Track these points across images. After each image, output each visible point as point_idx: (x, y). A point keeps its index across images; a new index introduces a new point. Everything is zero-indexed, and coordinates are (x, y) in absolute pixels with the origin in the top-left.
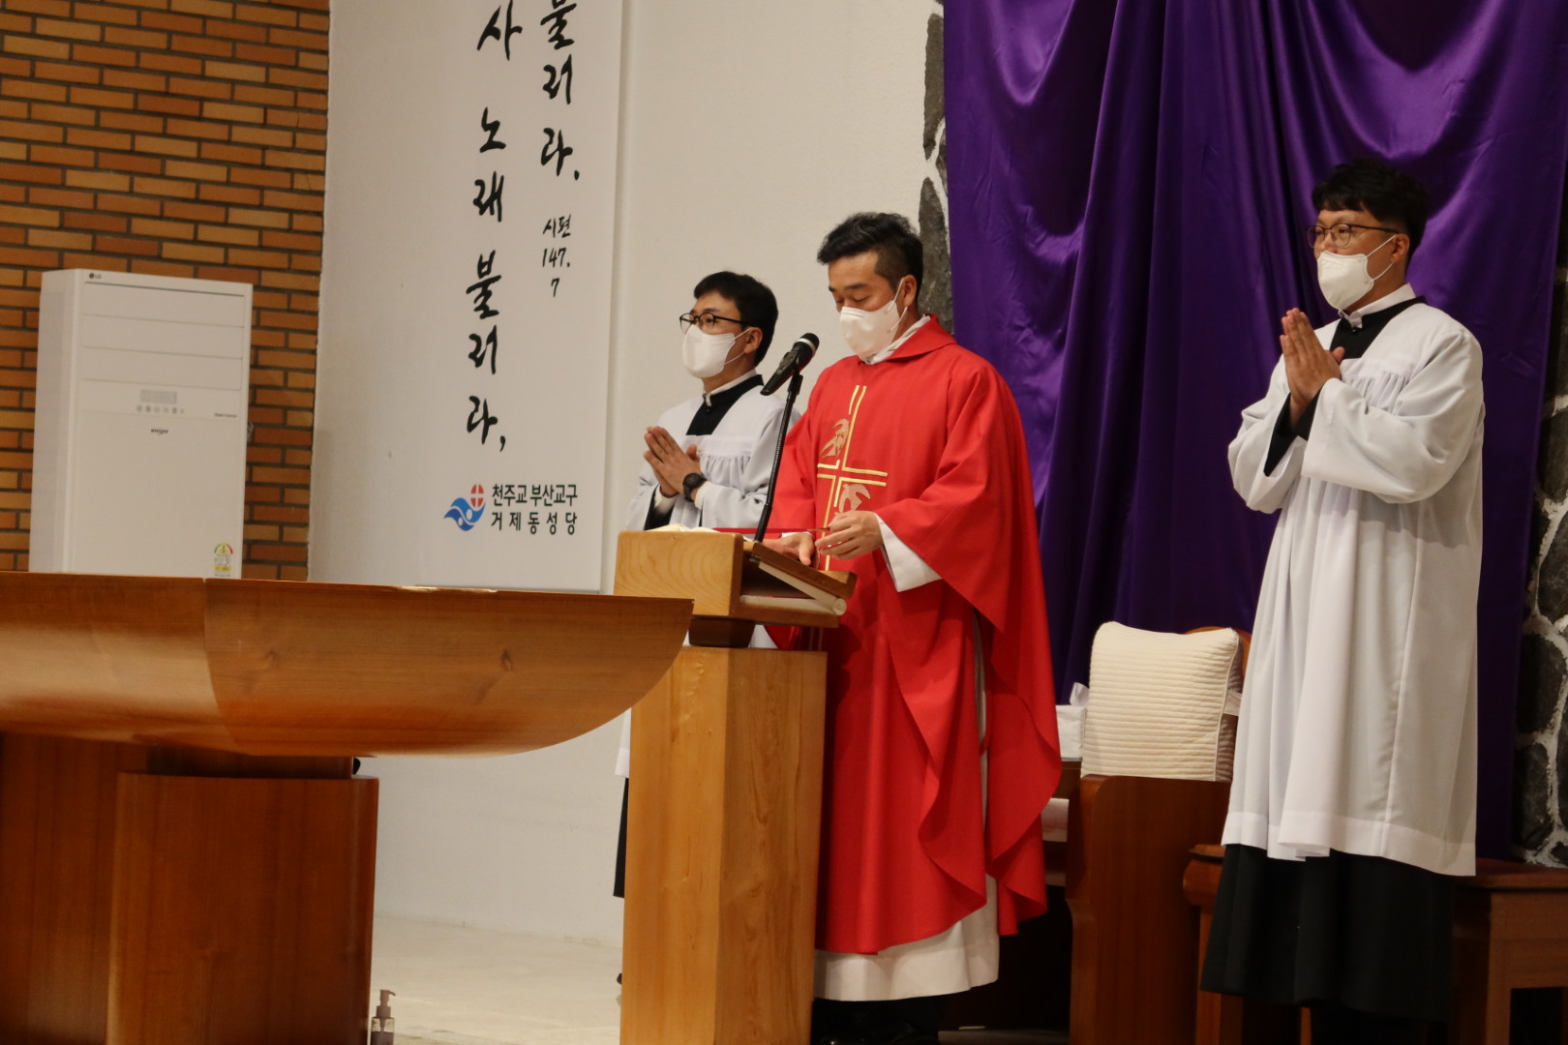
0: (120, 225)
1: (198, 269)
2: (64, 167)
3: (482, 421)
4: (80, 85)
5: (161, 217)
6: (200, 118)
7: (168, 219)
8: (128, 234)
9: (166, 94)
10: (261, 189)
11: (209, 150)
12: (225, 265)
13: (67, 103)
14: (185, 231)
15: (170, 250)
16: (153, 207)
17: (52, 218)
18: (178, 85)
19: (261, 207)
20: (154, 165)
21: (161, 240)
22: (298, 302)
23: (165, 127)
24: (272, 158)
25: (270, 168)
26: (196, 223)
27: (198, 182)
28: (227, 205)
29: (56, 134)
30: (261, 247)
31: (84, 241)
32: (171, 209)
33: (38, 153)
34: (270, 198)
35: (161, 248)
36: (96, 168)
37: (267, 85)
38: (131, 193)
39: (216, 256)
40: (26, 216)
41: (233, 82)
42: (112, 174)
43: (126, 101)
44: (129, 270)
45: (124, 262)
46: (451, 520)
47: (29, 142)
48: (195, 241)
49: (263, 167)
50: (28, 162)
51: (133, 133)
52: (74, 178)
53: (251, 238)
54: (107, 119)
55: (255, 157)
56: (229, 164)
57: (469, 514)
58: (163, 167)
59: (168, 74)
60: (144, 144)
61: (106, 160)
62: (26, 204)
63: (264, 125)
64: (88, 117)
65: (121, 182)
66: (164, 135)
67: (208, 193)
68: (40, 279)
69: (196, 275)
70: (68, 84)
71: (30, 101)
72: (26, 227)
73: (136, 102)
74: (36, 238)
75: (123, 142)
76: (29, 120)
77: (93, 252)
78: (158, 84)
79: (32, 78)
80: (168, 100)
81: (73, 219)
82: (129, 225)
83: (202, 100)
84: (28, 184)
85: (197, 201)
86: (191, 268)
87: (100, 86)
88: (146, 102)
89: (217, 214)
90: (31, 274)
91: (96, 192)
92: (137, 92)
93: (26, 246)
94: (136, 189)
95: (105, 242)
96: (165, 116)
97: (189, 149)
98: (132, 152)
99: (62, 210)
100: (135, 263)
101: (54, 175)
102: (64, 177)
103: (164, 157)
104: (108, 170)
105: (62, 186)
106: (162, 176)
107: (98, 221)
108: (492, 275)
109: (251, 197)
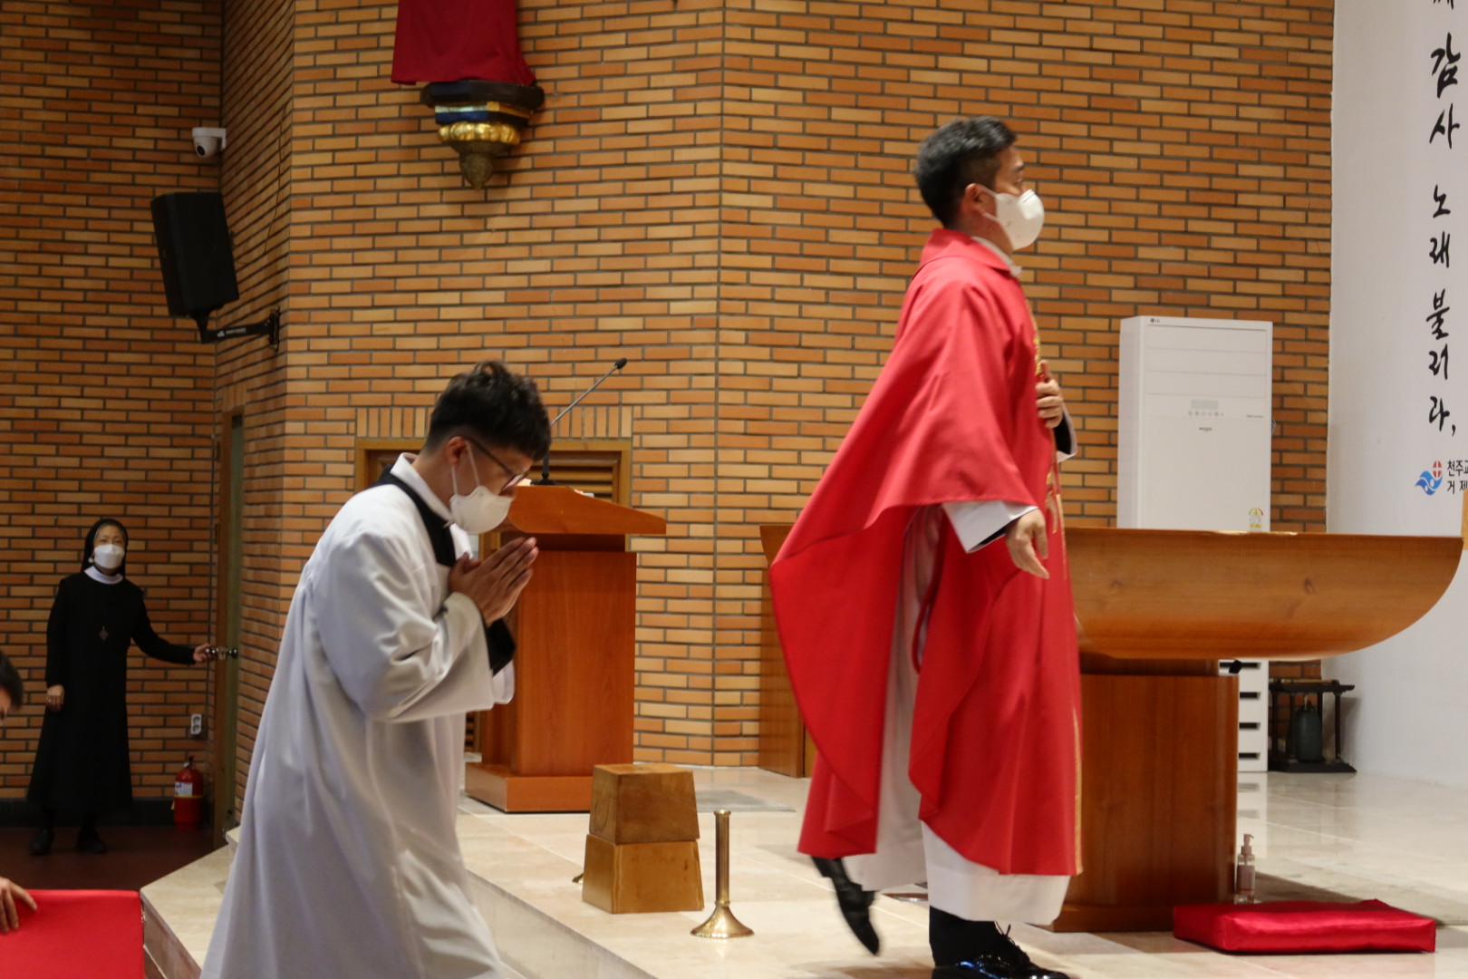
0: (1179, 284)
1: (1237, 313)
2: (1136, 245)
3: (1440, 414)
4: (1146, 186)
5: (1209, 277)
6: (1236, 206)
7: (1215, 278)
8: (1185, 290)
9: (1210, 190)
10: (1283, 254)
11: (1242, 228)
12: (1258, 309)
13: (1138, 200)
14: (1227, 286)
15: (1215, 300)
16: (1203, 270)
17: (1129, 281)
18: (1218, 183)
19: (1283, 267)
20: (1203, 241)
21: (1209, 293)
22: (1313, 334)
23: (1210, 213)
24: (1290, 232)
25: (1288, 239)
26: (1235, 280)
27: (1235, 251)
28: (1257, 266)
29: (1130, 222)
30: (1284, 296)
31: (1152, 297)
32: (1215, 271)
33: (1117, 237)
34: (1290, 260)
35: (1209, 300)
36: (1160, 245)
37: (1285, 179)
38: (1186, 261)
39: (1251, 302)
40: (1108, 280)
41: (1260, 179)
42: (1172, 249)
43: (1181, 196)
44: (1186, 315)
45: (1182, 310)
46: (1420, 487)
47: (1110, 229)
48: (1235, 293)
49: (1284, 238)
50: (1110, 242)
51: (1186, 219)
52: (1143, 253)
53: (1277, 290)
54: (1167, 210)
55: (1278, 231)
56: (1258, 237)
57: (1432, 483)
58: (1209, 242)
59: (1210, 175)
60: (1194, 226)
61: (1166, 238)
62: (1110, 272)
63: (1284, 208)
64: (1153, 209)
65: (1178, 254)
66: (1209, 219)
67: (1242, 258)
68: (1119, 325)
69: (1236, 317)
70: (1138, 187)
71: (1109, 200)
72: (1110, 289)
73: (1188, 196)
74: (1116, 295)
75: (1180, 226)
76: (1110, 213)
77: (1159, 304)
78: (1204, 182)
79: (1111, 183)
80: (1211, 194)
81: (1144, 282)
82: (1185, 284)
83: (1236, 193)
84: (1110, 259)
85: (1235, 264)
86: (1232, 313)
87: (1161, 186)
88: (1194, 197)
89: (1251, 273)
90: (1114, 321)
91: (1160, 262)
92: (1188, 190)
93: (1110, 301)
94: (1189, 258)
95: (1167, 297)
96: (1210, 205)
97: (1229, 228)
98: (1186, 232)
99: (1135, 275)
100: (1190, 310)
101: (1130, 251)
102: (1136, 252)
103: (1209, 235)
104: (1168, 245)
105: (1135, 258)
106: (1209, 248)
107: (1161, 283)
108: (1443, 307)
109: (1276, 260)
